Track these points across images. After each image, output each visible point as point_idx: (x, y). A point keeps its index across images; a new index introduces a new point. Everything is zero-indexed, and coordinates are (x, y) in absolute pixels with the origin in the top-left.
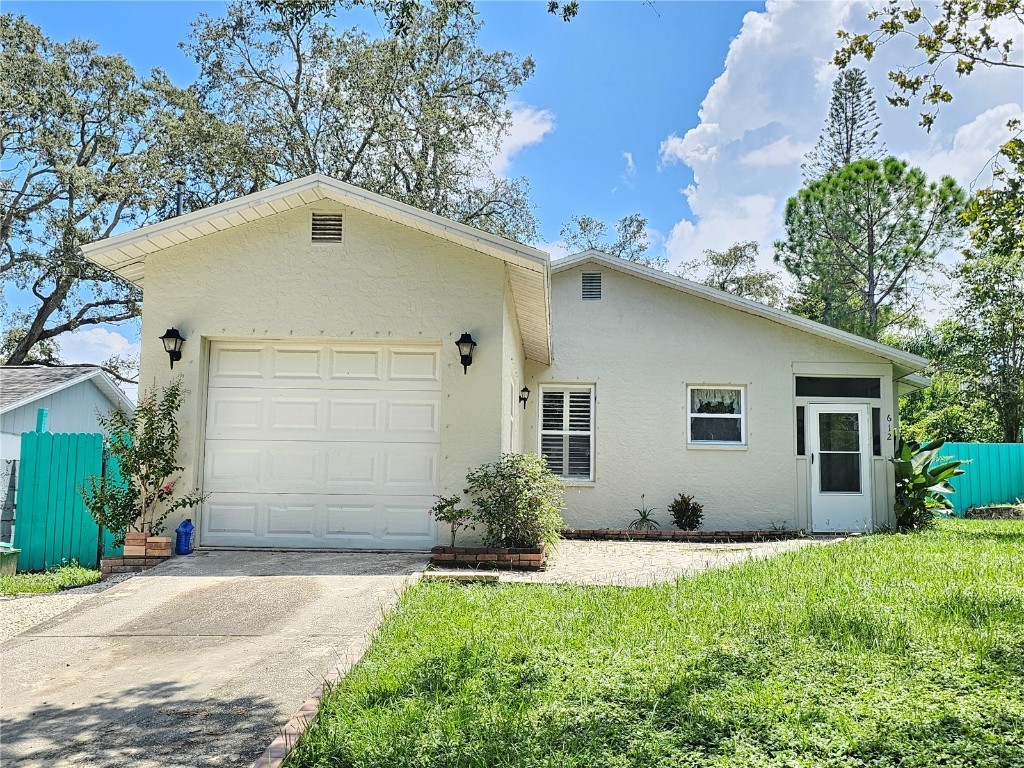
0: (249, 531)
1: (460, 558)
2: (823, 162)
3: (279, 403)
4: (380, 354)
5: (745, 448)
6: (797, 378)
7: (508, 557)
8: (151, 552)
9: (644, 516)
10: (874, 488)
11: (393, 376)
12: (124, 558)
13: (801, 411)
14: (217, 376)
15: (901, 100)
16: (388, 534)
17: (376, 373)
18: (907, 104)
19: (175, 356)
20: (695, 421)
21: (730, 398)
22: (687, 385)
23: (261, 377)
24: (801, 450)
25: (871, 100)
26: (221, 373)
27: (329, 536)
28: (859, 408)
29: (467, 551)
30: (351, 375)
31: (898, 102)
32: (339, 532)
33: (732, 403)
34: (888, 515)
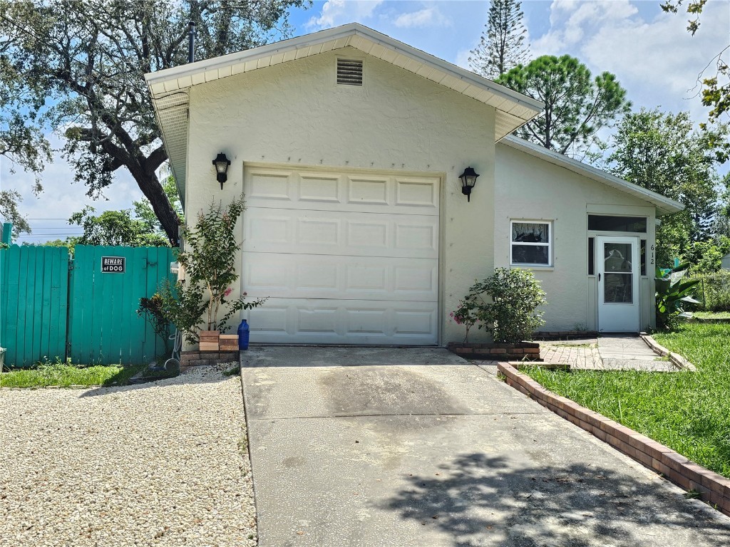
0: (282, 330)
1: (477, 351)
2: (484, 57)
3: (305, 222)
4: (388, 184)
5: (552, 269)
6: (589, 216)
7: (515, 350)
8: (224, 348)
10: (640, 300)
11: (399, 202)
12: (200, 352)
13: (591, 241)
14: (250, 197)
15: (672, 7)
16: (398, 332)
17: (385, 199)
18: (675, 11)
19: (222, 178)
20: (515, 247)
21: (539, 230)
23: (288, 199)
24: (591, 271)
25: (519, 12)
26: (253, 195)
27: (350, 334)
28: (632, 240)
29: (482, 346)
30: (363, 201)
31: (669, 9)
32: (357, 331)
33: (540, 234)
34: (650, 319)
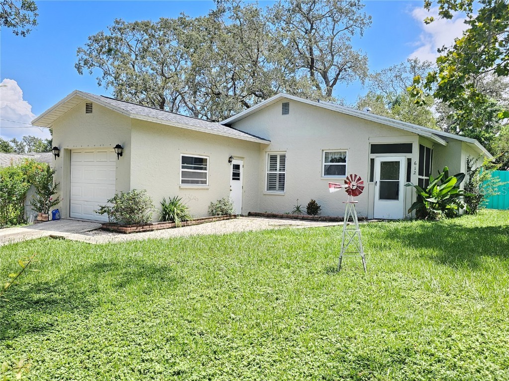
0: (80, 213)
6: (372, 145)
8: (43, 219)
9: (298, 208)
10: (405, 198)
12: (38, 221)
13: (372, 161)
14: (72, 161)
17: (106, 159)
19: (57, 156)
20: (326, 166)
22: (323, 150)
23: (82, 161)
24: (371, 180)
30: (101, 160)
